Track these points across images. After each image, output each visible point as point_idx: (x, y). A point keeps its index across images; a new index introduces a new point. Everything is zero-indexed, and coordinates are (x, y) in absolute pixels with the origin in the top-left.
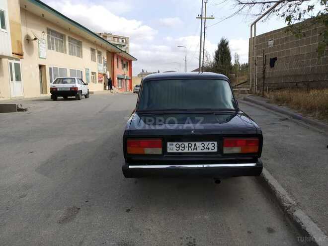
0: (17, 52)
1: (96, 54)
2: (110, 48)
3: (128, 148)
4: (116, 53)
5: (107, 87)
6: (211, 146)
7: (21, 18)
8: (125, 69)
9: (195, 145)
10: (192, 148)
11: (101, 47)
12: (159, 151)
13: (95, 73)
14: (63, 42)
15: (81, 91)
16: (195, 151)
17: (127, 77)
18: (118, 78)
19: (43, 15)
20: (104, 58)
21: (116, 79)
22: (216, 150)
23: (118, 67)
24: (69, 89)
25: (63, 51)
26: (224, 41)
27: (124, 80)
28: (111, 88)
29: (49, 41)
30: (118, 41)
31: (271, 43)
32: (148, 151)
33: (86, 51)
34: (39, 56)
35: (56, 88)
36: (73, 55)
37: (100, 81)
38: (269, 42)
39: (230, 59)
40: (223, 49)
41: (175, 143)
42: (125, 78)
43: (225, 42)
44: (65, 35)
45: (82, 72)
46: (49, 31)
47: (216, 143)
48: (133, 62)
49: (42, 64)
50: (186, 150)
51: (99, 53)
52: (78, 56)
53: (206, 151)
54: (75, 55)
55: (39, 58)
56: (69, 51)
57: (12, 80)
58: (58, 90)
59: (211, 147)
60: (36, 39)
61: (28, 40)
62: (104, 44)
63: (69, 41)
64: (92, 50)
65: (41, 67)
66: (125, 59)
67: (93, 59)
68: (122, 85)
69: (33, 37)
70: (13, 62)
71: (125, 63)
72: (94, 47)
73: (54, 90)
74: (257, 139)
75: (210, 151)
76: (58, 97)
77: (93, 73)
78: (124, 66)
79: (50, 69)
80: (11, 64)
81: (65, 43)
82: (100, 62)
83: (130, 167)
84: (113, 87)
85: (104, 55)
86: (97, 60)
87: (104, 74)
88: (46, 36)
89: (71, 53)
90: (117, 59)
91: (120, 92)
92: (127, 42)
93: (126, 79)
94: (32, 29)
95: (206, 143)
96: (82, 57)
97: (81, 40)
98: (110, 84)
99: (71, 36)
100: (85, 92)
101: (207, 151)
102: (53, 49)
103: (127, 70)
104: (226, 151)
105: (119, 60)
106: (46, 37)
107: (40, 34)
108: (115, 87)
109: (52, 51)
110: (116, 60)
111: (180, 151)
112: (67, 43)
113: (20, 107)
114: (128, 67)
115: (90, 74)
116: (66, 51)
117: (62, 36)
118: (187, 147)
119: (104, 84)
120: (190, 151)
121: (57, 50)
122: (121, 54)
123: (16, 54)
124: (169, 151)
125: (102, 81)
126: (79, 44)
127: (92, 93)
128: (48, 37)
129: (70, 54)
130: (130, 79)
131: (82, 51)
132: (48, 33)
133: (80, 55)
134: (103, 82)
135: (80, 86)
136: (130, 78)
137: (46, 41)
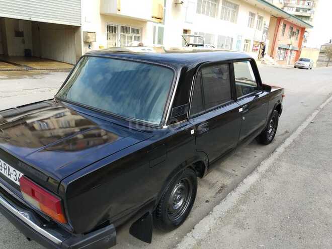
0: (156, 16)
1: (256, 20)
4: (283, 18)
8: (293, 39)
13: (250, 41)
14: (215, 6)
17: (293, 47)
18: (280, 48)
20: (265, 24)
21: (277, 49)
23: (283, 35)
25: (214, 15)
27: (289, 52)
29: (199, 5)
33: (243, 13)
36: (225, 19)
37: (254, 50)
42: (290, 49)
45: (232, 39)
49: (187, 28)
51: (260, 18)
52: (233, 21)
54: (228, 19)
55: (186, 22)
56: (222, 16)
57: (154, 43)
60: (182, 2)
61: (176, 4)
63: (224, 5)
64: (252, 14)
65: (185, 31)
66: (295, 25)
67: (250, 26)
68: (285, 57)
70: (158, 25)
71: (295, 30)
72: (254, 12)
77: (247, 41)
78: (292, 34)
79: (195, 34)
80: (155, 27)
81: (218, 6)
82: (259, 28)
85: (267, 20)
86: (255, 26)
87: (261, 43)
90: (285, 26)
93: (291, 50)
96: (236, 22)
97: (238, 4)
102: (203, 13)
103: (296, 39)
105: (288, 27)
106: (197, 1)
109: (201, 15)
110: (281, 27)
112: (221, 5)
114: (299, 35)
115: (243, 41)
116: (217, 15)
121: (207, 15)
122: (290, 20)
125: (257, 49)
126: (236, 8)
129: (222, 19)
130: (297, 51)
131: (237, 13)
133: (235, 20)
136: (298, 49)
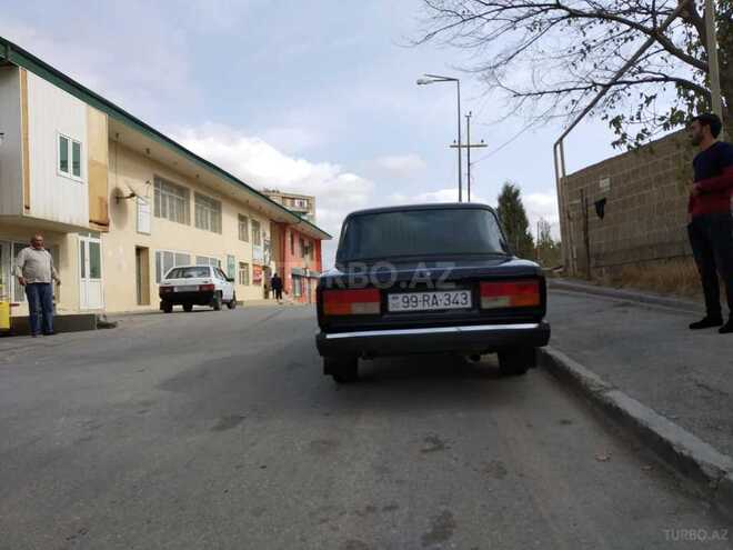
0: (97, 218)
1: (250, 227)
2: (277, 213)
3: (325, 305)
4: (289, 225)
5: (271, 293)
6: (460, 298)
7: (110, 157)
8: (308, 257)
9: (435, 296)
10: (430, 302)
11: (260, 212)
12: (374, 308)
13: (247, 264)
14: (183, 203)
15: (221, 291)
16: (435, 307)
17: (311, 273)
18: (293, 276)
19: (148, 150)
20: (264, 235)
21: (290, 276)
22: (469, 305)
23: (293, 253)
24: (198, 289)
25: (183, 218)
26: (511, 188)
27: (306, 281)
28: (279, 295)
29: (156, 201)
30: (293, 205)
31: (604, 183)
32: (358, 309)
33: (230, 221)
34: (137, 228)
35: (172, 288)
36: (202, 228)
37: (257, 282)
38: (602, 182)
39: (525, 224)
40: (509, 204)
41: (401, 296)
42: (308, 275)
43: (513, 191)
44: (188, 190)
45: (219, 261)
46: (158, 181)
47: (468, 293)
48: (324, 243)
49: (142, 244)
50: (420, 307)
51: (256, 225)
52: (214, 231)
53: (452, 306)
54: (207, 228)
55: (138, 233)
56: (196, 220)
57: (83, 276)
58: (176, 290)
59: (461, 300)
60: (133, 195)
61: (118, 198)
62: (266, 205)
63: (196, 201)
64: (242, 218)
65: (140, 251)
66: (305, 236)
67: (244, 238)
68: (302, 291)
69: (127, 193)
70: (88, 240)
71: (306, 244)
72: (244, 213)
73: (168, 291)
74: (536, 282)
75: (460, 306)
76: (175, 307)
77: (243, 265)
78: (305, 251)
79: (158, 254)
80: (83, 243)
81: (189, 204)
82: (257, 242)
83: (329, 336)
84: (283, 294)
85: (266, 230)
86: (250, 238)
87: (265, 268)
88: (151, 190)
89: (200, 224)
90: (292, 236)
91: (296, 303)
92: (310, 207)
93: (309, 278)
94: (126, 178)
95: (453, 294)
96: (220, 233)
97: (219, 200)
98: (277, 285)
99: (200, 191)
100: (227, 296)
101: (455, 306)
102: (164, 216)
103: (312, 258)
104: (486, 303)
105: (296, 239)
106: (153, 193)
107: (141, 187)
108: (287, 293)
109: (162, 219)
111: (410, 308)
112: (192, 204)
113: (102, 319)
114: (314, 253)
115: (237, 266)
116: (189, 220)
117: (182, 191)
118: (421, 302)
119: (265, 287)
120: (426, 308)
121: (172, 218)
122: (300, 226)
123: (96, 223)
124: (391, 309)
125: (260, 280)
126: (216, 206)
127: (241, 303)
128: (156, 193)
129: (197, 226)
131: (220, 219)
132: (156, 185)
133: (217, 228)
134: (263, 282)
135: (218, 283)
137: (151, 200)
